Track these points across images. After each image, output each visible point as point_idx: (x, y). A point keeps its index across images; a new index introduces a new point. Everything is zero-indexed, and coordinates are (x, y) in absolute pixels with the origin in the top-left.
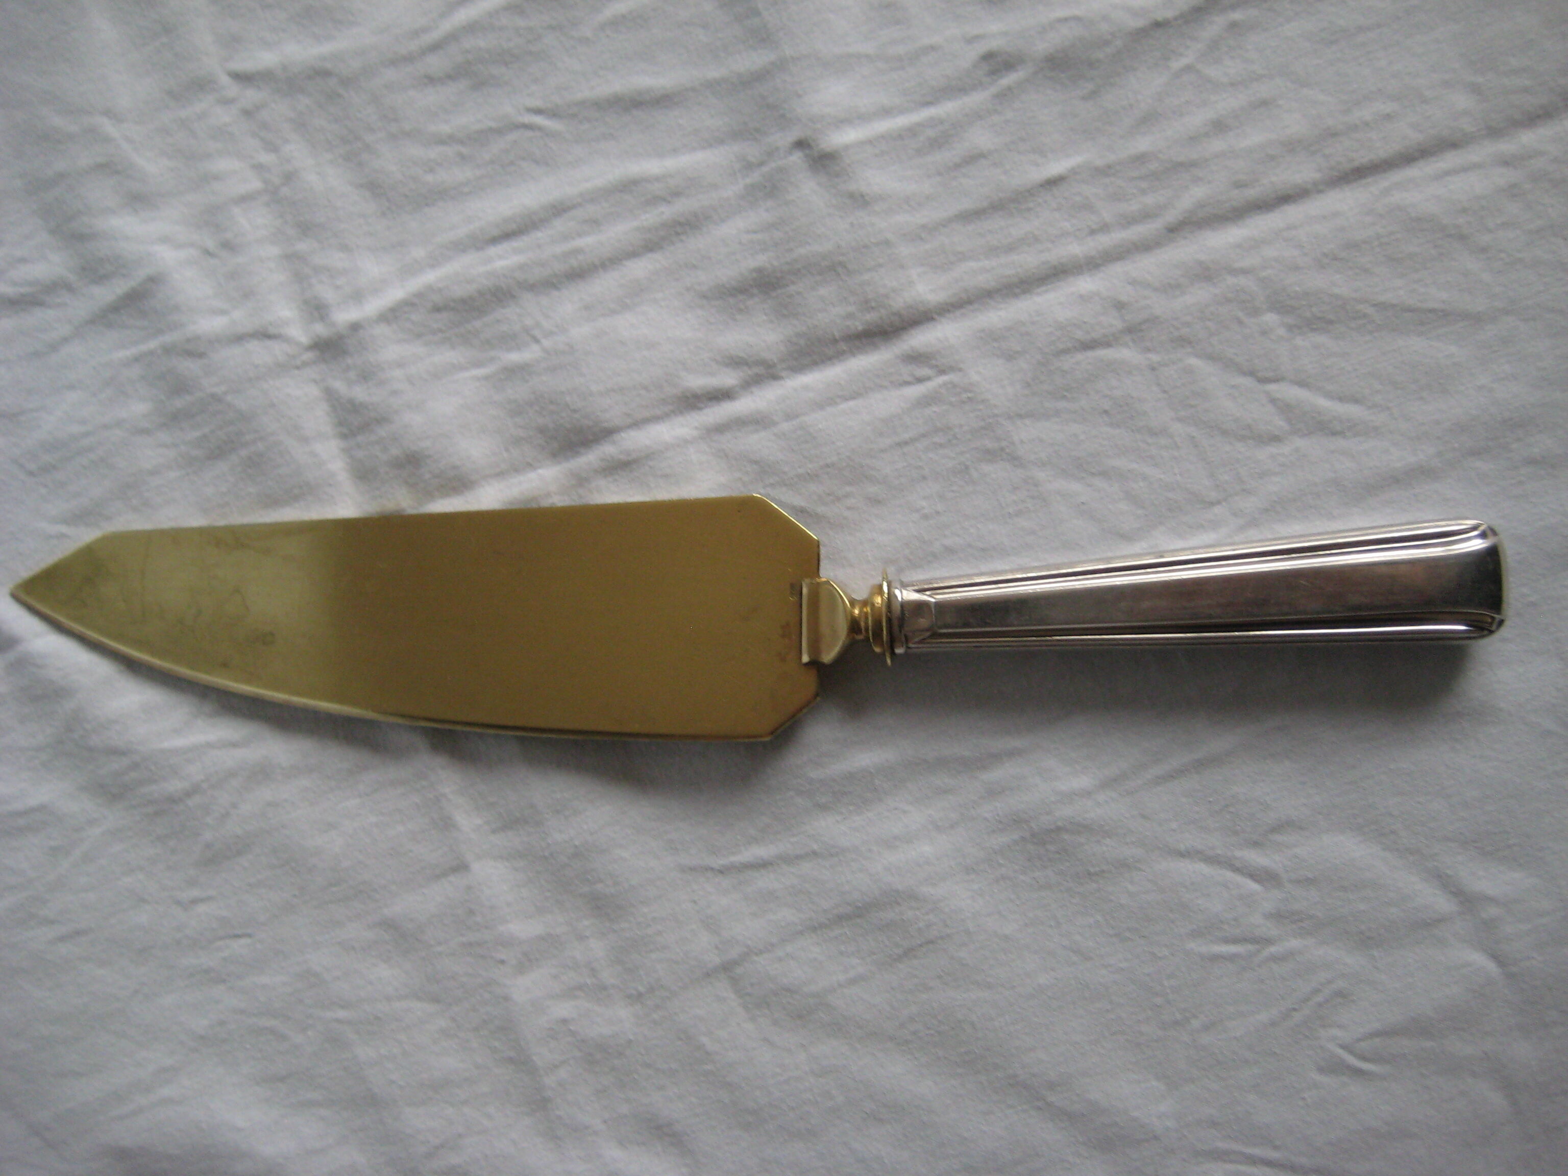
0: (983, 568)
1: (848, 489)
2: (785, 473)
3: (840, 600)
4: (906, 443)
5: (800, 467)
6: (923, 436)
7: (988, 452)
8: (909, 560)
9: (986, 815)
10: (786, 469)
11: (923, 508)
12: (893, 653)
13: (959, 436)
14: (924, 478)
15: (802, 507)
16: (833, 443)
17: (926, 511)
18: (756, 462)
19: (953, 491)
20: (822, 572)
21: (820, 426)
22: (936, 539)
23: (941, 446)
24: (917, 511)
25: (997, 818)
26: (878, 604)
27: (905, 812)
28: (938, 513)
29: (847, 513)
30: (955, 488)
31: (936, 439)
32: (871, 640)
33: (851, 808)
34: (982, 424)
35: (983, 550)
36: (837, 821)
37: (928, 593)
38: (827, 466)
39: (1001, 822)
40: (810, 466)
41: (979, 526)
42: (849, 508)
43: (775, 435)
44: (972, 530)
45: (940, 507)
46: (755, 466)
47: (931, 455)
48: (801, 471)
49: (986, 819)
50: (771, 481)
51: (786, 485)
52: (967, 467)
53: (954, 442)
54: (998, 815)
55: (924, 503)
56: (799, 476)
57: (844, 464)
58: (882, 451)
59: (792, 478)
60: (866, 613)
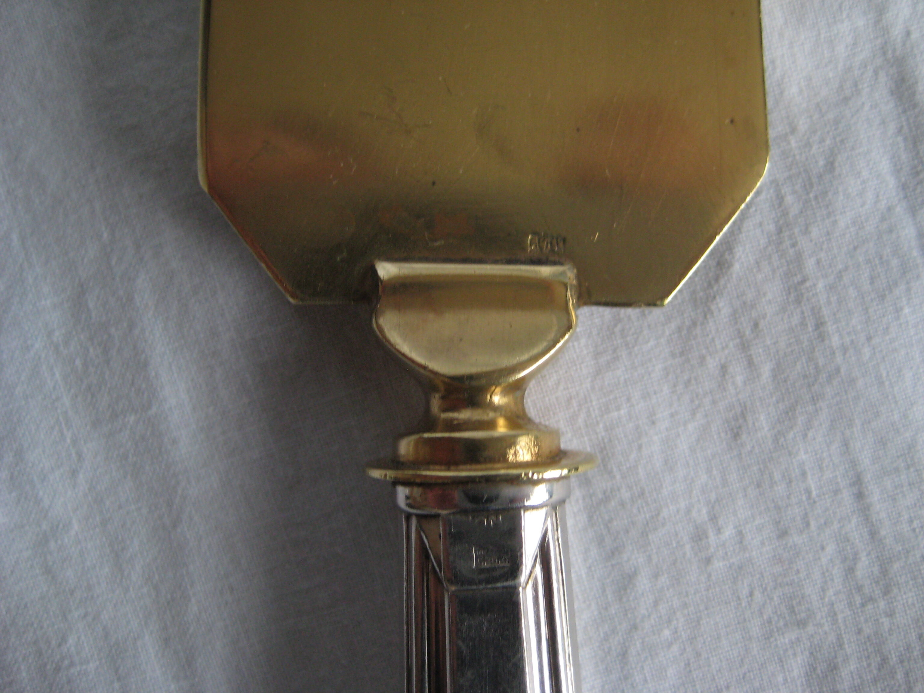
0: (585, 653)
1: (766, 370)
2: (806, 231)
3: (525, 357)
4: (860, 496)
5: (818, 262)
6: (873, 534)
7: (833, 668)
8: (606, 499)
9: (71, 641)
10: (815, 232)
11: (719, 531)
12: (396, 482)
13: (870, 607)
14: (783, 534)
15: (730, 266)
16: (869, 339)
17: (712, 538)
18: (830, 166)
19: (751, 594)
20: (585, 310)
21: (906, 310)
22: (650, 558)
23: (850, 571)
24: (713, 518)
25: (66, 662)
26: (515, 454)
27: (74, 473)
28: (708, 561)
29: (712, 364)
30: (758, 596)
31: (864, 562)
32: (426, 435)
33: (78, 362)
34: (894, 659)
35: (624, 655)
36: (50, 334)
37: (538, 570)
38: (819, 325)
39: (58, 669)
40: (820, 285)
41: (675, 648)
42: (724, 369)
43: (889, 209)
44: (667, 633)
45: (718, 565)
46: (821, 163)
47: (831, 548)
48: (810, 264)
49: (64, 640)
50: (789, 199)
51: (780, 231)
52: (801, 624)
53: (858, 600)
54: (72, 664)
55: (728, 532)
56: (799, 258)
57: (821, 362)
58: (846, 444)
59: (794, 245)
60: (491, 425)
